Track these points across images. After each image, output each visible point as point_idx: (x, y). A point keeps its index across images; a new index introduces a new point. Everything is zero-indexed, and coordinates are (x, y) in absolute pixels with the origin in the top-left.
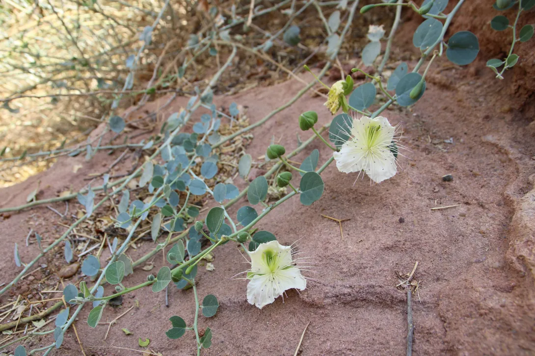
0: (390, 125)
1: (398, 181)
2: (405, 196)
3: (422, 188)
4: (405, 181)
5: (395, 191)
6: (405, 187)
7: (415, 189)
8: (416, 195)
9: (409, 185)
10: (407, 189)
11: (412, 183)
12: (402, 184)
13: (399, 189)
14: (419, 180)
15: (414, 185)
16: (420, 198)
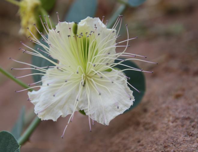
0: (104, 26)
1: (155, 123)
2: (165, 142)
3: (193, 124)
4: (166, 120)
5: (150, 139)
6: (164, 130)
7: (181, 128)
8: (182, 136)
9: (171, 124)
10: (168, 131)
11: (176, 119)
12: (160, 126)
13: (156, 134)
14: (188, 113)
15: (179, 122)
16: (188, 139)
